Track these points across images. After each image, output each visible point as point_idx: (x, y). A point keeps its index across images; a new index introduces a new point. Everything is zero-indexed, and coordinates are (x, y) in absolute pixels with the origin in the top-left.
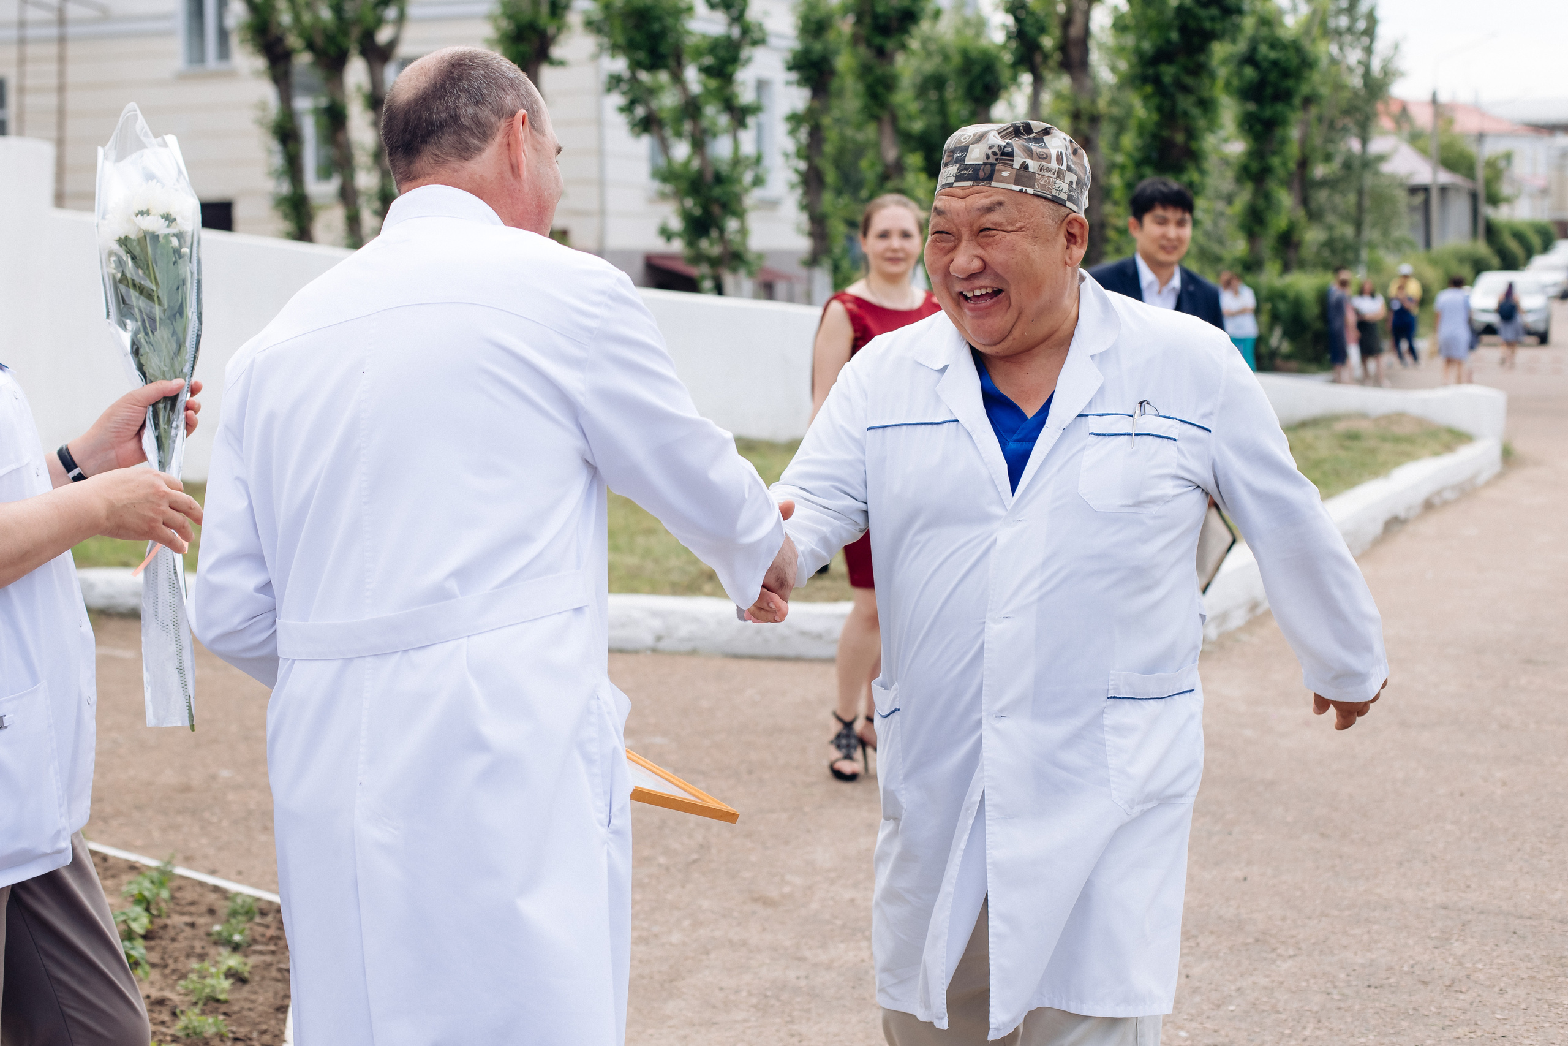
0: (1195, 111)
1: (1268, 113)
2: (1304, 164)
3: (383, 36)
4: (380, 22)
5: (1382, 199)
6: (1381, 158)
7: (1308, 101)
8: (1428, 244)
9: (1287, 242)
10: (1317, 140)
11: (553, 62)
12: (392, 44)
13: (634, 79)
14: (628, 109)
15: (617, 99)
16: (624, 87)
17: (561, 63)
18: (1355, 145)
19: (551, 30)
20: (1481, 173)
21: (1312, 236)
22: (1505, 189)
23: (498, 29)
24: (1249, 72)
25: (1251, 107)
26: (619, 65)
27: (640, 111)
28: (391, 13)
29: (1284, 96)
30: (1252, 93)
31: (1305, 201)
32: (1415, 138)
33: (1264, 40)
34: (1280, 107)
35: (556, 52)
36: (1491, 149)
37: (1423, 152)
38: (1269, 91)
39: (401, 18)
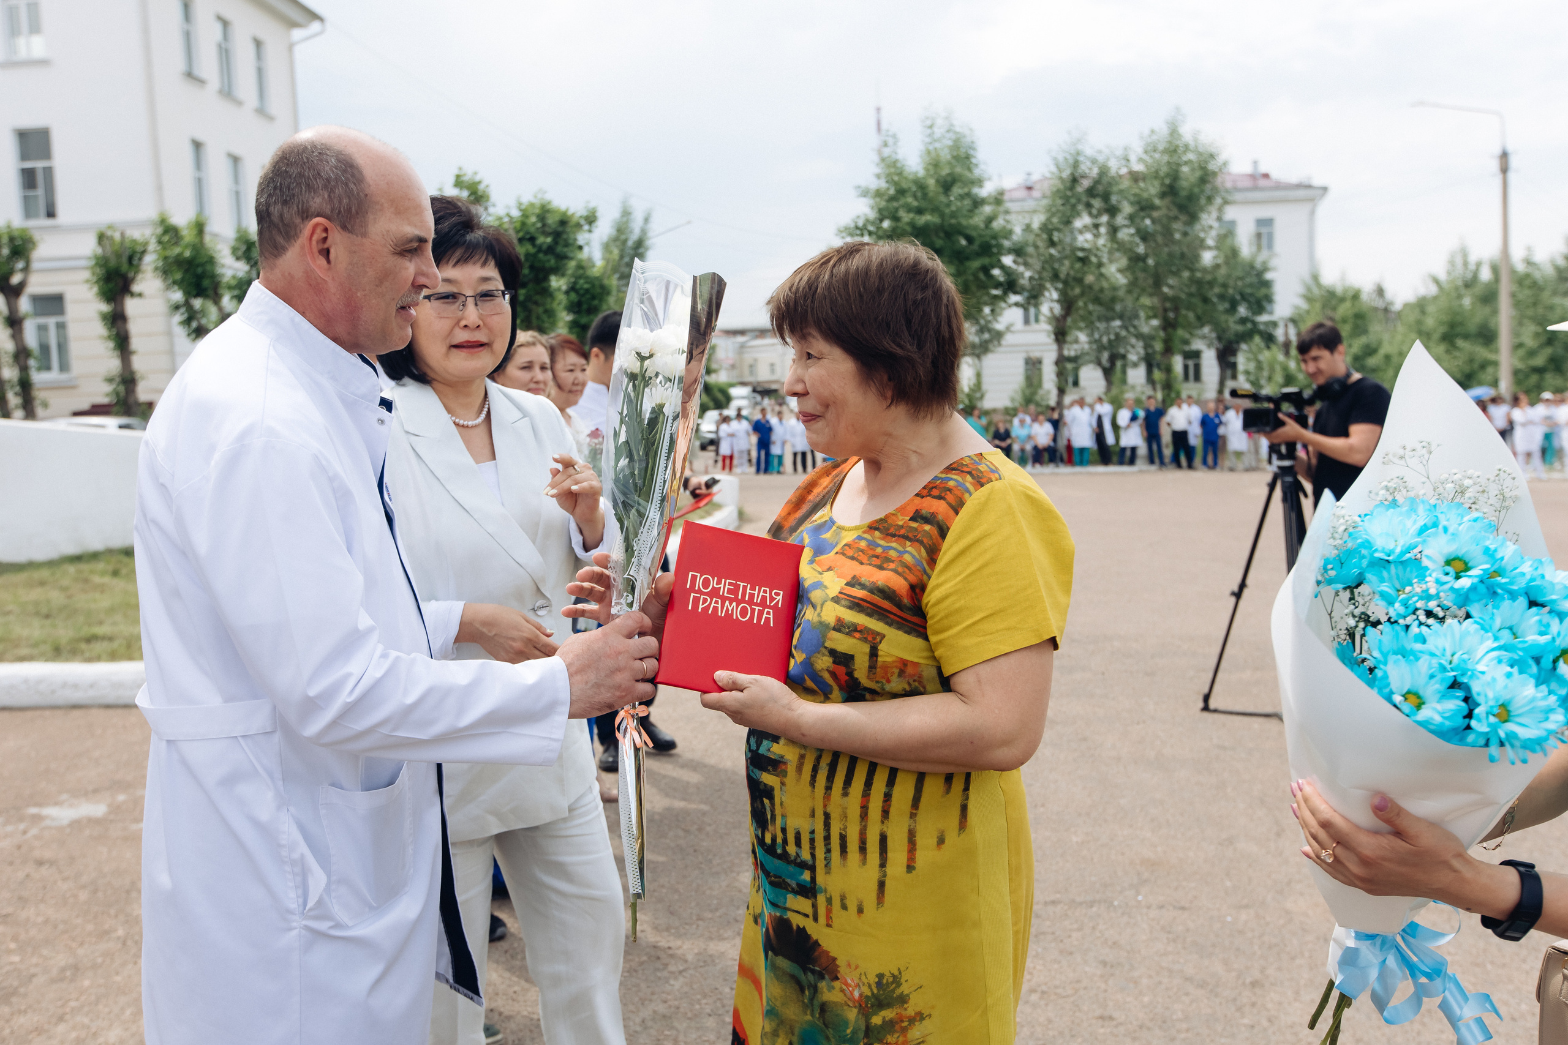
0: (545, 317)
3: (16, 279)
4: (11, 272)
11: (132, 295)
12: (21, 286)
13: (187, 305)
14: (187, 322)
15: (178, 318)
16: (183, 310)
17: (140, 295)
19: (131, 275)
23: (93, 274)
24: (573, 296)
26: (178, 296)
27: (194, 324)
28: (20, 265)
30: (575, 307)
33: (580, 277)
35: (136, 288)
38: (585, 307)
39: (26, 270)
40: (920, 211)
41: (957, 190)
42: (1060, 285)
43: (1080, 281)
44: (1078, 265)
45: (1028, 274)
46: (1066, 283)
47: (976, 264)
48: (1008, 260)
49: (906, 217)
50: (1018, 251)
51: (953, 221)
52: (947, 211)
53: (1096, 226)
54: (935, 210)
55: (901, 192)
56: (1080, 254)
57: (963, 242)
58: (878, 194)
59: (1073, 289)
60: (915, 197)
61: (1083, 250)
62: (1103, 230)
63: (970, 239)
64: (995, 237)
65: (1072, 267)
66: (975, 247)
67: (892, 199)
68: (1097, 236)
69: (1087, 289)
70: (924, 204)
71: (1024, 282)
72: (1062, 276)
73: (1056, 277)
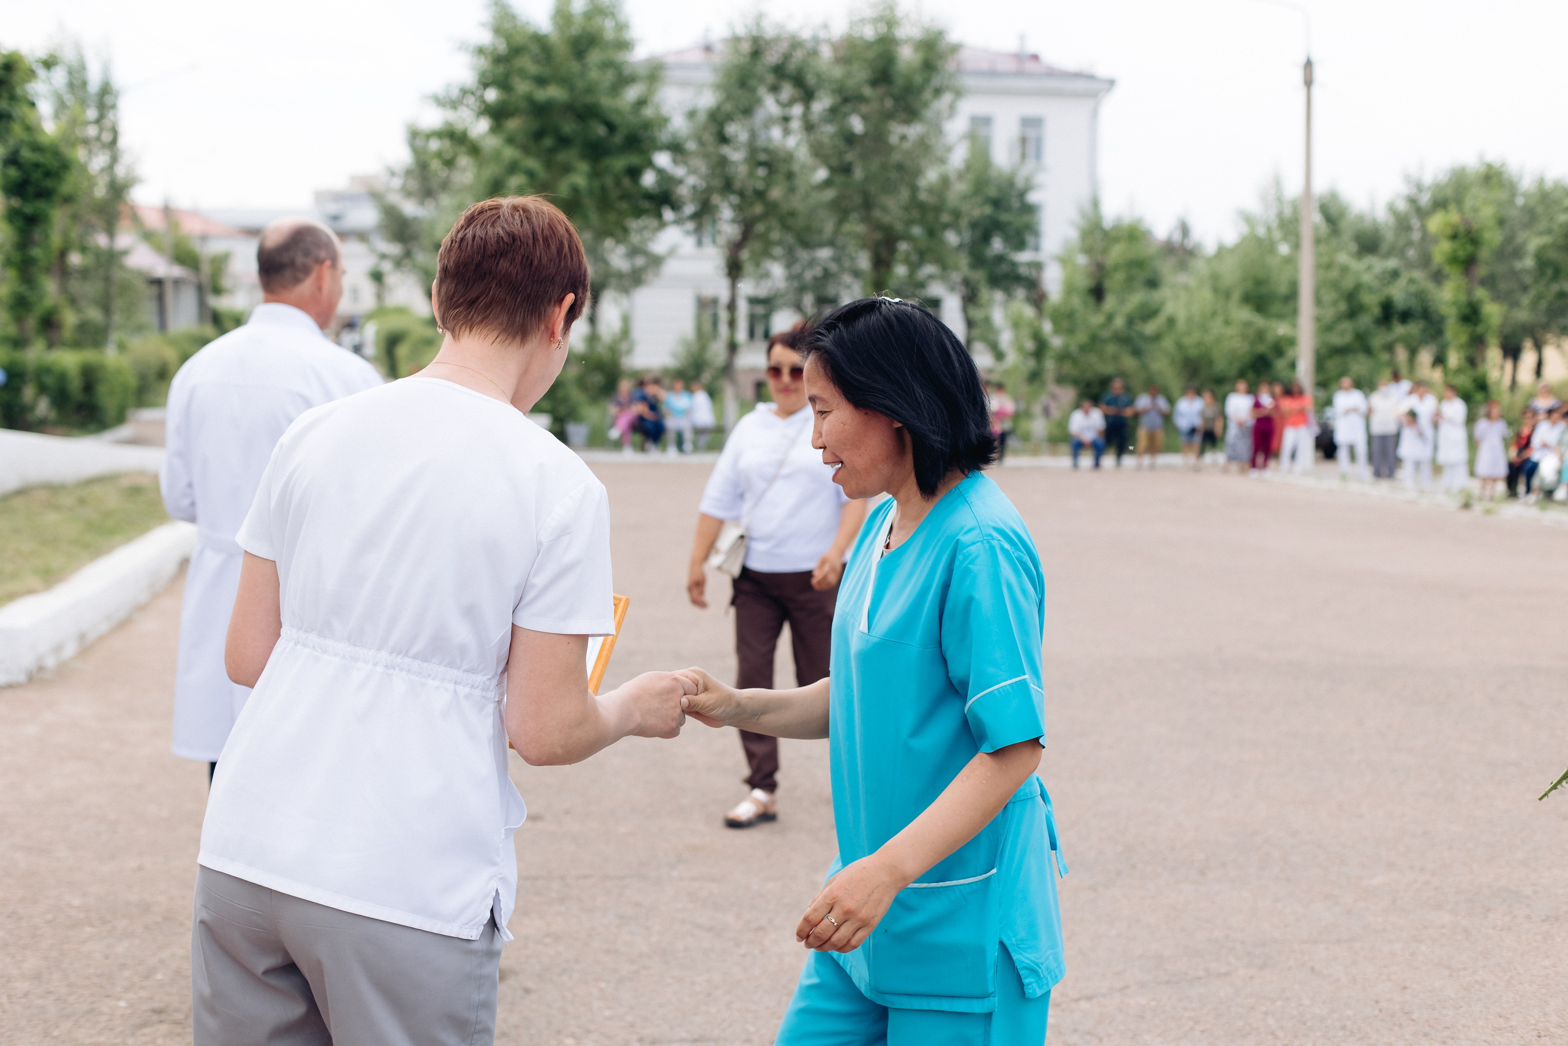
1: (29, 209)
2: (63, 254)
5: (126, 288)
6: (125, 253)
7: (68, 200)
8: (163, 325)
9: (49, 324)
10: (74, 234)
18: (101, 240)
20: (206, 269)
21: (70, 319)
22: (226, 282)
24: (13, 172)
25: (15, 202)
29: (45, 194)
30: (15, 189)
31: (63, 289)
32: (148, 236)
33: (25, 145)
34: (41, 205)
36: (215, 248)
37: (159, 248)
38: (31, 190)
40: (541, 81)
41: (594, 57)
42: (734, 199)
43: (760, 195)
44: (761, 172)
45: (692, 180)
46: (741, 194)
47: (619, 163)
48: (663, 159)
49: (522, 87)
50: (676, 148)
51: (589, 99)
52: (580, 84)
53: (786, 119)
54: (565, 81)
55: (516, 51)
56: (763, 157)
57: (601, 130)
58: (481, 51)
59: (751, 204)
60: (537, 61)
61: (766, 150)
62: (796, 124)
63: (611, 127)
64: (647, 125)
65: (751, 174)
66: (618, 139)
67: (499, 60)
68: (787, 132)
69: (772, 209)
70: (546, 71)
71: (683, 191)
72: (737, 185)
73: (728, 186)
